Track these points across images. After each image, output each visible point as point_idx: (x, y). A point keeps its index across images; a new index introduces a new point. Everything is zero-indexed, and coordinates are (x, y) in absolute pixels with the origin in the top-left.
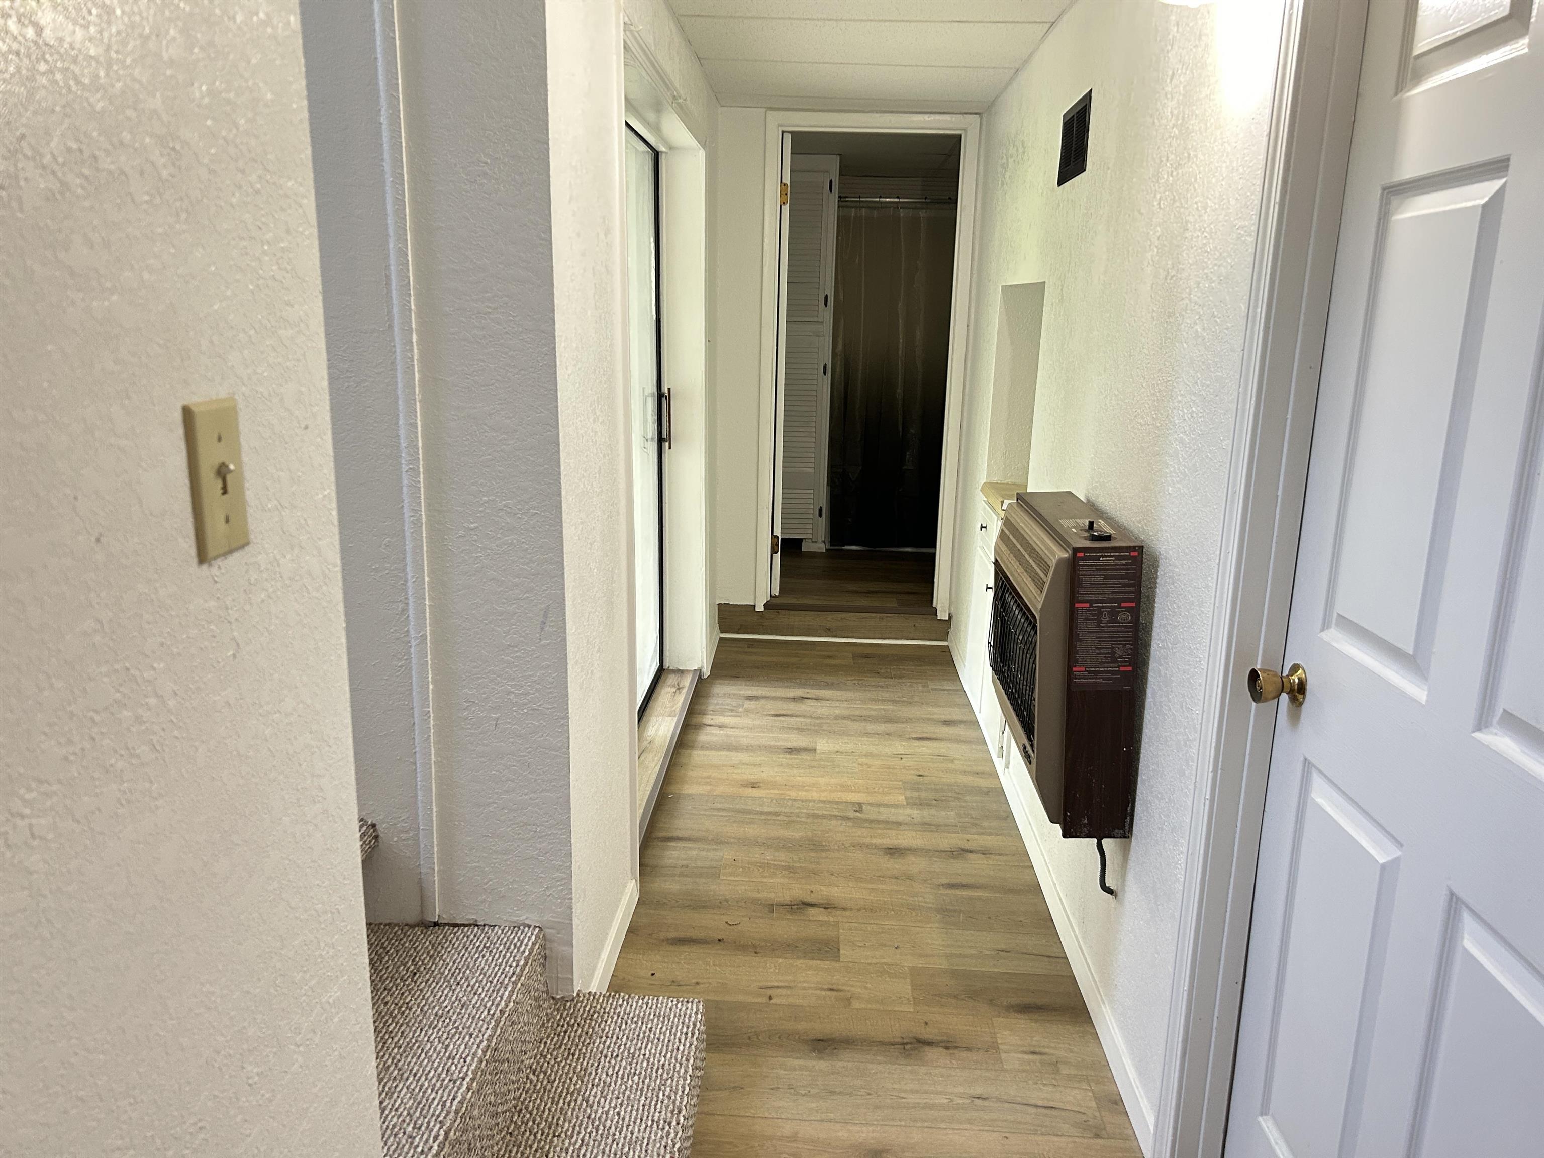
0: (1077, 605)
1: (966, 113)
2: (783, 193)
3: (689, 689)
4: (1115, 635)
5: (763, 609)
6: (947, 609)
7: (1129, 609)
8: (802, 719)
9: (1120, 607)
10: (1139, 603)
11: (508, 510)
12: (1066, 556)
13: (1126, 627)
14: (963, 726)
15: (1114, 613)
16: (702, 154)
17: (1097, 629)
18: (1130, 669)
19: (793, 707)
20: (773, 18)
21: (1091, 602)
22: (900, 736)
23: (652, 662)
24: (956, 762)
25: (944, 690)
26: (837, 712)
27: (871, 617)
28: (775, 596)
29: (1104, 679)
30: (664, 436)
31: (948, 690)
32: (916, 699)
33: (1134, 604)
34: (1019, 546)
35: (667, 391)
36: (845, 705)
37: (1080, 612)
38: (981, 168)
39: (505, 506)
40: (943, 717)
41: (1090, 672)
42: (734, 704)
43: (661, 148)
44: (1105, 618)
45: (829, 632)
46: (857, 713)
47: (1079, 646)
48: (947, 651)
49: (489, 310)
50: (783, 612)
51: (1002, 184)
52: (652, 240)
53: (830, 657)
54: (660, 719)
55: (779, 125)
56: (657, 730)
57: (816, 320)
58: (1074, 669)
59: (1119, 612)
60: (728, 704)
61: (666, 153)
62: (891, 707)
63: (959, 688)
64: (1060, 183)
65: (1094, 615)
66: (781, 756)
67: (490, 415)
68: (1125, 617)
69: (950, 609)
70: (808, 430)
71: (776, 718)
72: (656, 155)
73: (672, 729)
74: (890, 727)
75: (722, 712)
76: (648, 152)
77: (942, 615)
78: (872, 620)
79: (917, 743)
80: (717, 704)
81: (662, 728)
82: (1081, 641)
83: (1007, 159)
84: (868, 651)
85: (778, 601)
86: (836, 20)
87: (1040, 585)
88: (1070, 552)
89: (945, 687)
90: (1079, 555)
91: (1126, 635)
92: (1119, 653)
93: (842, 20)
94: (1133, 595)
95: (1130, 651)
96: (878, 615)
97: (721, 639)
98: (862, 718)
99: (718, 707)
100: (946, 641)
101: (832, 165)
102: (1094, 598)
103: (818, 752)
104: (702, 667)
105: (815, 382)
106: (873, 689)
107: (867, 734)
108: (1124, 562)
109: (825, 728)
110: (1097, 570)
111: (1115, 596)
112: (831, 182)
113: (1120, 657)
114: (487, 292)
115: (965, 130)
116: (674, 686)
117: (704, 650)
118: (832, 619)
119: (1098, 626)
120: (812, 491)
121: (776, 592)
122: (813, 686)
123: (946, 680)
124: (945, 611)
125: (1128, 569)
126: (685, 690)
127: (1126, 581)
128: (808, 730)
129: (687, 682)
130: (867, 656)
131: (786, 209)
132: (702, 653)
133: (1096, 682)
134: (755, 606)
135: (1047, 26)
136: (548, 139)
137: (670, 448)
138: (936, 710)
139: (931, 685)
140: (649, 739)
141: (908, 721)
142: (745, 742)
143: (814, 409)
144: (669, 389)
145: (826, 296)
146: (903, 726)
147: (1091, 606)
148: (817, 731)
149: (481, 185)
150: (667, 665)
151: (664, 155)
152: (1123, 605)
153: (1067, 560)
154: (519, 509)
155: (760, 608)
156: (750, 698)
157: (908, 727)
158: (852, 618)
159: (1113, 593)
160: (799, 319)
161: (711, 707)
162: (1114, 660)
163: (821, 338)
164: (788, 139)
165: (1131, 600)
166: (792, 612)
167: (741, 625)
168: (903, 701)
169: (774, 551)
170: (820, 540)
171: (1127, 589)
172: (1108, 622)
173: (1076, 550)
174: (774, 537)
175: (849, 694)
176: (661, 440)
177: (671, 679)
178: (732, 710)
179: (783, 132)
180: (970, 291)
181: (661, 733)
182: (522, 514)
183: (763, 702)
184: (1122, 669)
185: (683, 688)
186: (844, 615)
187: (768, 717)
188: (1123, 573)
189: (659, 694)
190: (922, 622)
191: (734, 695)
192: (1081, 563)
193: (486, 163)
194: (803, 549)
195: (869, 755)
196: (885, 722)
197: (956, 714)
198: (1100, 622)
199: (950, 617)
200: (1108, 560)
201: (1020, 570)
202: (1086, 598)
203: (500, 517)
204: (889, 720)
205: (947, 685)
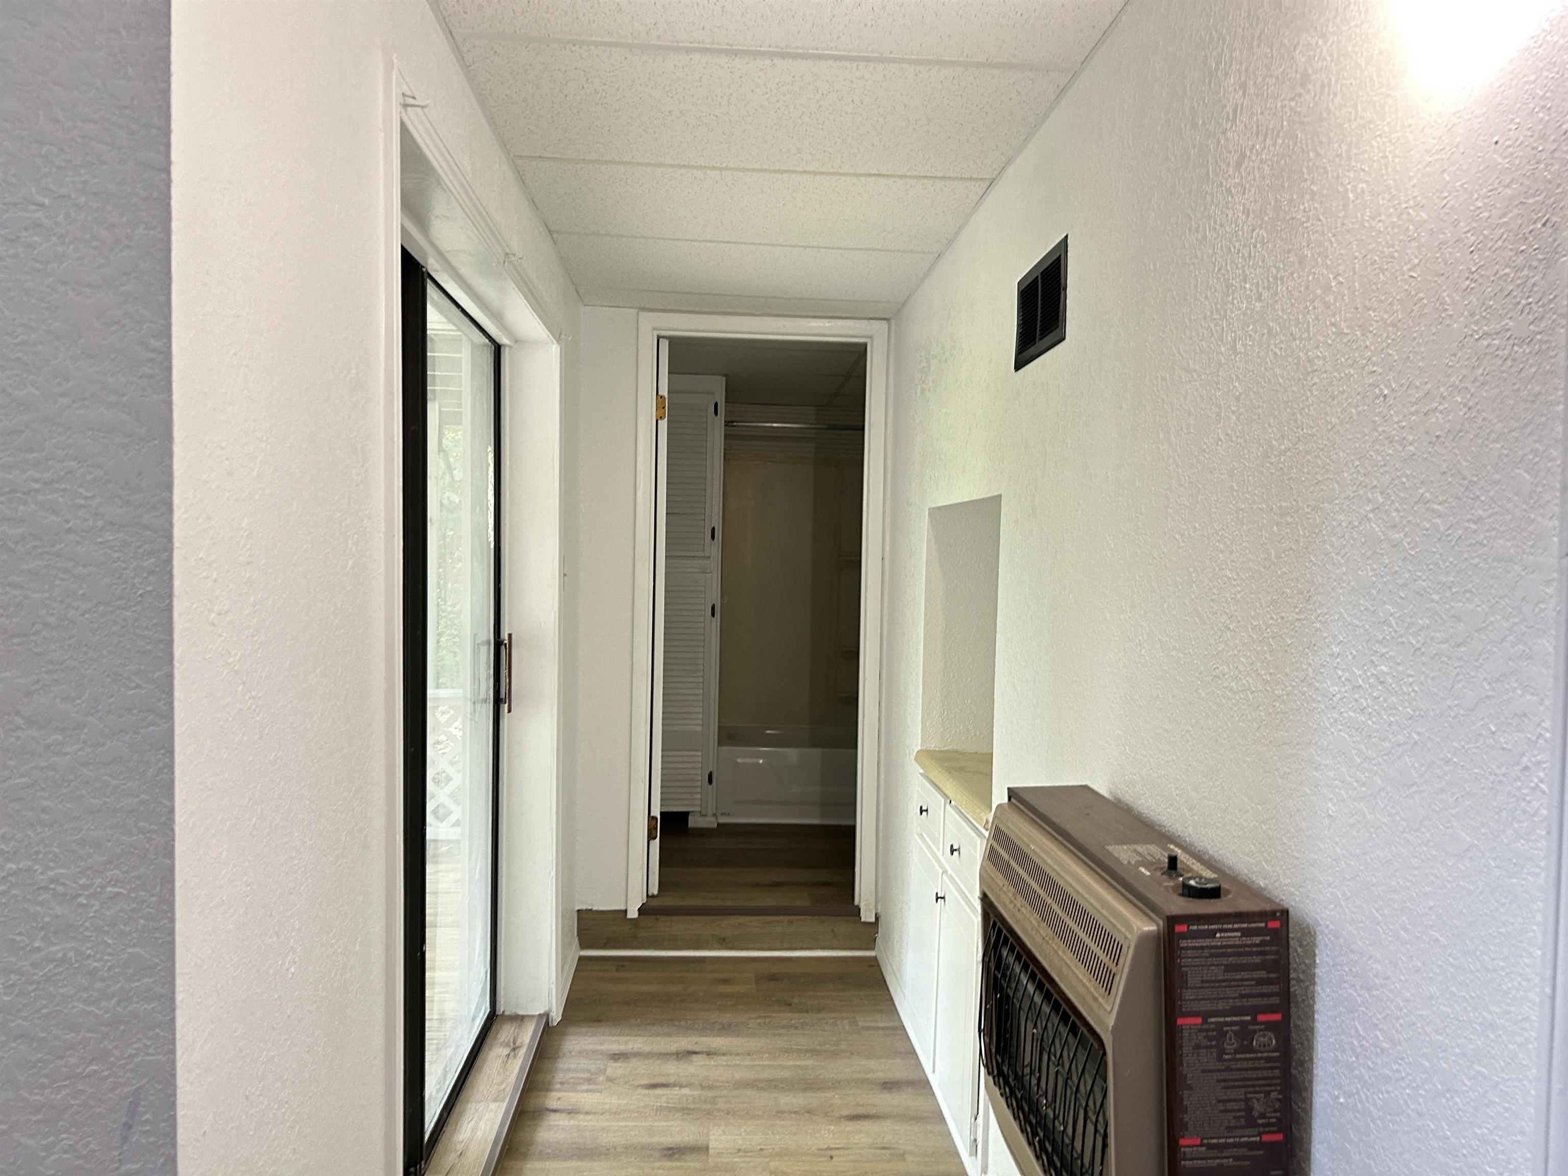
0: (1180, 1021)
1: (872, 319)
2: (660, 406)
3: (529, 1048)
4: (1250, 1075)
5: (636, 915)
6: (872, 906)
7: (1271, 1026)
8: (686, 1091)
9: (1254, 1022)
10: (1287, 1017)
11: (60, 889)
12: (1150, 928)
13: (1268, 1060)
14: (910, 1090)
15: (1245, 1034)
16: (555, 349)
17: (1219, 1066)
18: (1279, 1137)
19: (673, 1070)
20: (639, 164)
21: (1206, 1015)
22: (826, 1114)
23: (478, 1008)
24: (909, 1158)
25: (878, 1028)
26: (738, 1075)
27: (777, 922)
28: (653, 896)
29: (1236, 1158)
30: (502, 696)
31: (883, 1028)
32: (843, 1046)
33: (1277, 1017)
34: (1034, 885)
35: (507, 638)
36: (748, 1062)
37: (1185, 1034)
38: (891, 380)
39: (52, 881)
40: (882, 1076)
41: (1210, 1147)
42: (592, 1067)
43: (503, 340)
44: (1231, 1045)
45: (724, 943)
46: (765, 1075)
47: (1189, 1099)
48: (874, 965)
49: (37, 486)
50: (662, 918)
51: (923, 391)
52: (491, 449)
53: (725, 981)
54: (481, 1106)
55: (655, 329)
56: (474, 1130)
57: (701, 554)
58: (1182, 1142)
59: (1254, 1032)
60: (583, 1071)
61: (510, 347)
62: (810, 1062)
63: (897, 1024)
64: (1018, 366)
65: (1210, 1039)
66: (657, 1164)
67: (28, 694)
68: (1266, 1040)
69: (876, 908)
70: (696, 680)
71: (651, 1092)
72: (498, 350)
73: (497, 1126)
74: (812, 1099)
75: (573, 1086)
76: (485, 345)
77: (867, 916)
78: (779, 925)
79: (850, 1126)
80: (568, 1070)
81: (482, 1124)
82: (1190, 1088)
83: (928, 361)
84: (775, 969)
85: (655, 903)
86: (720, 169)
87: (1107, 981)
88: (1161, 923)
89: (881, 1025)
90: (1181, 928)
91: (1269, 1073)
92: (1258, 1108)
93: (727, 169)
94: (1275, 1000)
95: (1278, 1105)
96: (787, 918)
97: (581, 959)
98: (774, 1085)
99: (569, 1075)
100: (873, 949)
101: (717, 387)
102: (1206, 1006)
103: (711, 1152)
104: (550, 1010)
105: (702, 625)
106: (783, 1031)
107: (780, 1113)
108: (1257, 940)
109: (721, 1105)
110: (1212, 956)
111: (1245, 1003)
112: (716, 405)
113: (1262, 1116)
114: (32, 450)
115: (871, 337)
116: (507, 1045)
117: (554, 987)
118: (727, 925)
119: (1220, 1059)
120: (699, 753)
121: (654, 890)
122: (703, 1032)
123: (880, 1011)
124: (870, 911)
125: (1264, 953)
126: (523, 1051)
127: (1263, 974)
128: (698, 1110)
129: (528, 1035)
130: (773, 978)
131: (664, 424)
132: (550, 991)
133: (1221, 1165)
134: (626, 911)
135: (985, 185)
136: (169, 163)
137: (509, 711)
138: (872, 1063)
139: (863, 1021)
140: (460, 1147)
141: (835, 1085)
142: (606, 1139)
143: (701, 655)
144: (510, 635)
145: (714, 528)
146: (828, 1095)
147: (1205, 1021)
148: (708, 1113)
149: (30, 245)
150: (500, 1009)
151: (507, 349)
152: (1261, 1018)
153: (1157, 937)
154: (84, 887)
155: (633, 914)
156: (616, 1057)
157: (835, 1098)
158: (753, 923)
159: (1242, 996)
160: (683, 554)
161: (559, 1077)
162: (1251, 1122)
163: (709, 575)
164: (665, 345)
165: (1273, 1009)
166: (675, 918)
167: (608, 938)
168: (826, 1052)
169: (651, 837)
170: (710, 812)
171: (1266, 989)
172: (1237, 1052)
173: (1172, 921)
174: (651, 819)
175: (753, 1043)
176: (498, 701)
177: (505, 1033)
178: (589, 1081)
179: (659, 338)
180: (884, 520)
181: (479, 1134)
182: (88, 897)
183: (634, 1062)
184: (1266, 1138)
185: (519, 1047)
186: (742, 919)
187: (640, 1090)
188: (1257, 959)
189: (484, 1060)
190: (842, 926)
191: (594, 1052)
192: (1183, 944)
193: (42, 205)
194: (690, 825)
195: (784, 1154)
196: (805, 1090)
197: (895, 1069)
198: (1222, 1052)
199: (877, 918)
200: (1230, 936)
201: (1045, 931)
202: (1195, 1007)
203: (41, 904)
204: (810, 1085)
205: (883, 1022)
